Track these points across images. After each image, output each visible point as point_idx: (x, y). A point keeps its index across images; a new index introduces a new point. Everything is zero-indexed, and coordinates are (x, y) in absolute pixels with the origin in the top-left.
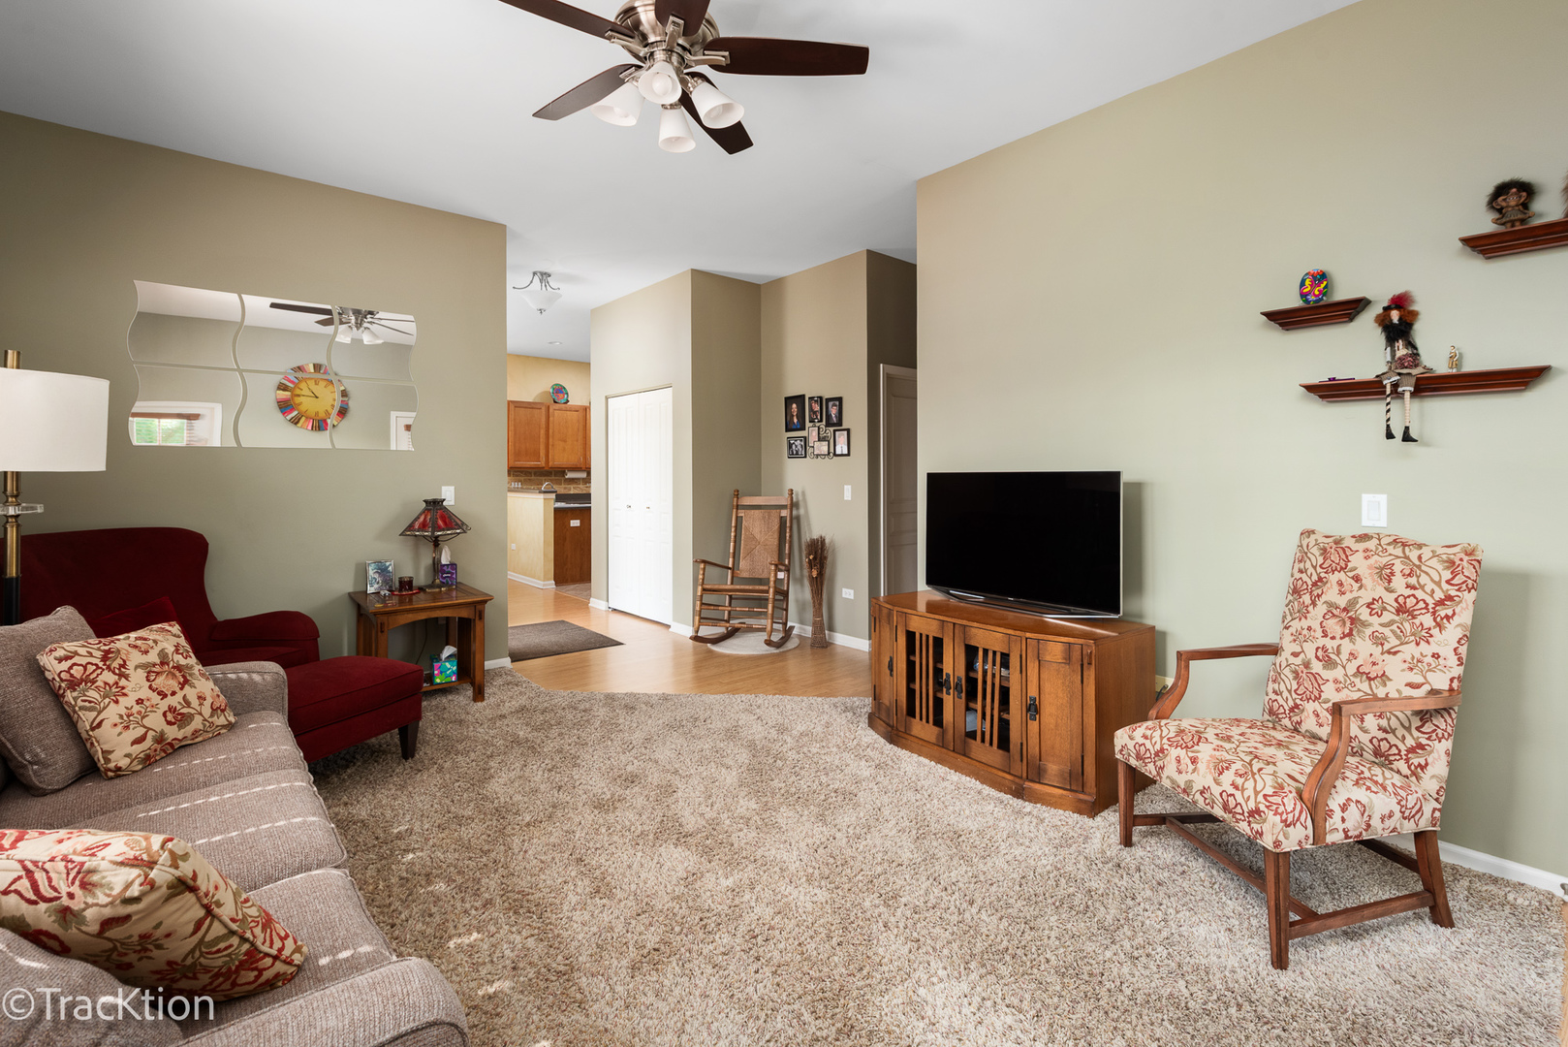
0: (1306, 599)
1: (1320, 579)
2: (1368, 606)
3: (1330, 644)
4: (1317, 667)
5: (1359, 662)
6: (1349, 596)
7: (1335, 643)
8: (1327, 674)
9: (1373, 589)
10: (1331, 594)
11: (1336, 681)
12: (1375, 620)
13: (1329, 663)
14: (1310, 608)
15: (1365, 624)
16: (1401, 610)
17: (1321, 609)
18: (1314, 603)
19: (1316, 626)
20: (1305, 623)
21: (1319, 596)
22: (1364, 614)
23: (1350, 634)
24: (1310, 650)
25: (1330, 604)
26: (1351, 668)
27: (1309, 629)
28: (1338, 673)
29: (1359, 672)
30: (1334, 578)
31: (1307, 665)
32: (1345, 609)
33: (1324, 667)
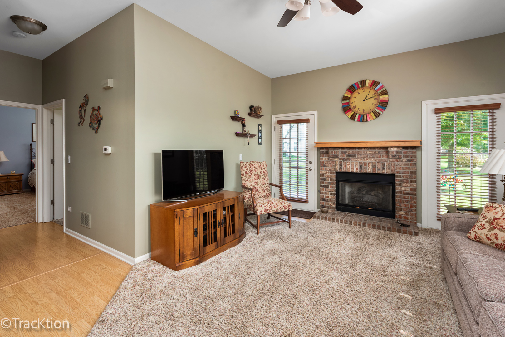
0: (250, 174)
1: (251, 170)
2: (260, 173)
3: (256, 181)
4: (256, 186)
5: (261, 182)
6: (257, 172)
7: (257, 181)
8: (258, 186)
9: (260, 170)
10: (254, 172)
11: (259, 187)
12: (261, 175)
13: (257, 184)
14: (251, 176)
15: (260, 176)
16: (264, 172)
17: (253, 175)
18: (251, 175)
19: (253, 179)
20: (251, 179)
21: (252, 173)
22: (260, 174)
23: (259, 178)
24: (253, 183)
25: (254, 174)
26: (261, 184)
27: (252, 180)
28: (259, 186)
29: (262, 184)
30: (254, 169)
31: (254, 186)
32: (257, 174)
33: (257, 185)
